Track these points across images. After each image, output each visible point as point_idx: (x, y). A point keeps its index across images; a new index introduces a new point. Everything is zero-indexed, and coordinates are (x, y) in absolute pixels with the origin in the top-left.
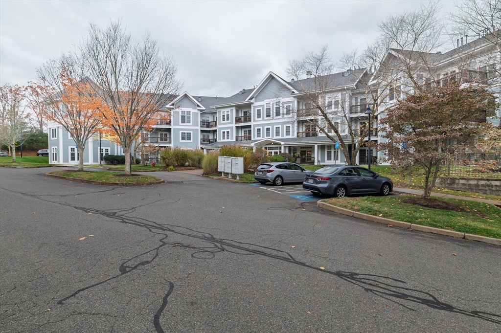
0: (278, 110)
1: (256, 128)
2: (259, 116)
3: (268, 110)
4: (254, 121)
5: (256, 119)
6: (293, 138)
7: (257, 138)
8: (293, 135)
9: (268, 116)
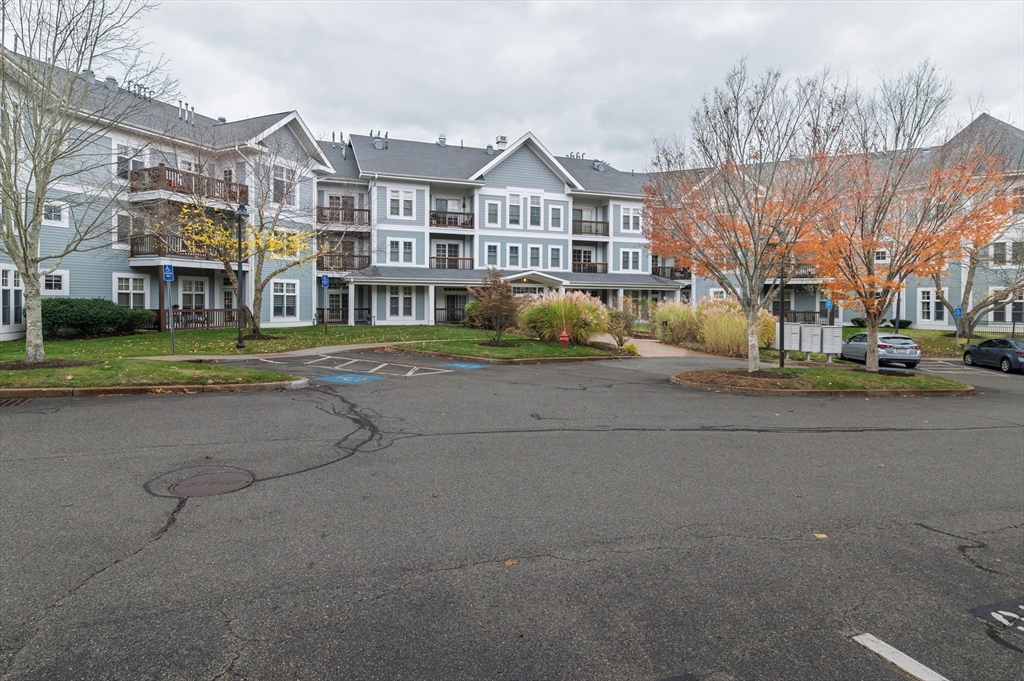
0: (535, 212)
1: (487, 244)
2: (493, 218)
3: (515, 209)
4: (482, 226)
5: (487, 224)
6: (565, 273)
7: (509, 267)
8: (566, 267)
9: (515, 221)
